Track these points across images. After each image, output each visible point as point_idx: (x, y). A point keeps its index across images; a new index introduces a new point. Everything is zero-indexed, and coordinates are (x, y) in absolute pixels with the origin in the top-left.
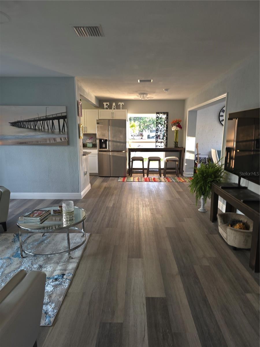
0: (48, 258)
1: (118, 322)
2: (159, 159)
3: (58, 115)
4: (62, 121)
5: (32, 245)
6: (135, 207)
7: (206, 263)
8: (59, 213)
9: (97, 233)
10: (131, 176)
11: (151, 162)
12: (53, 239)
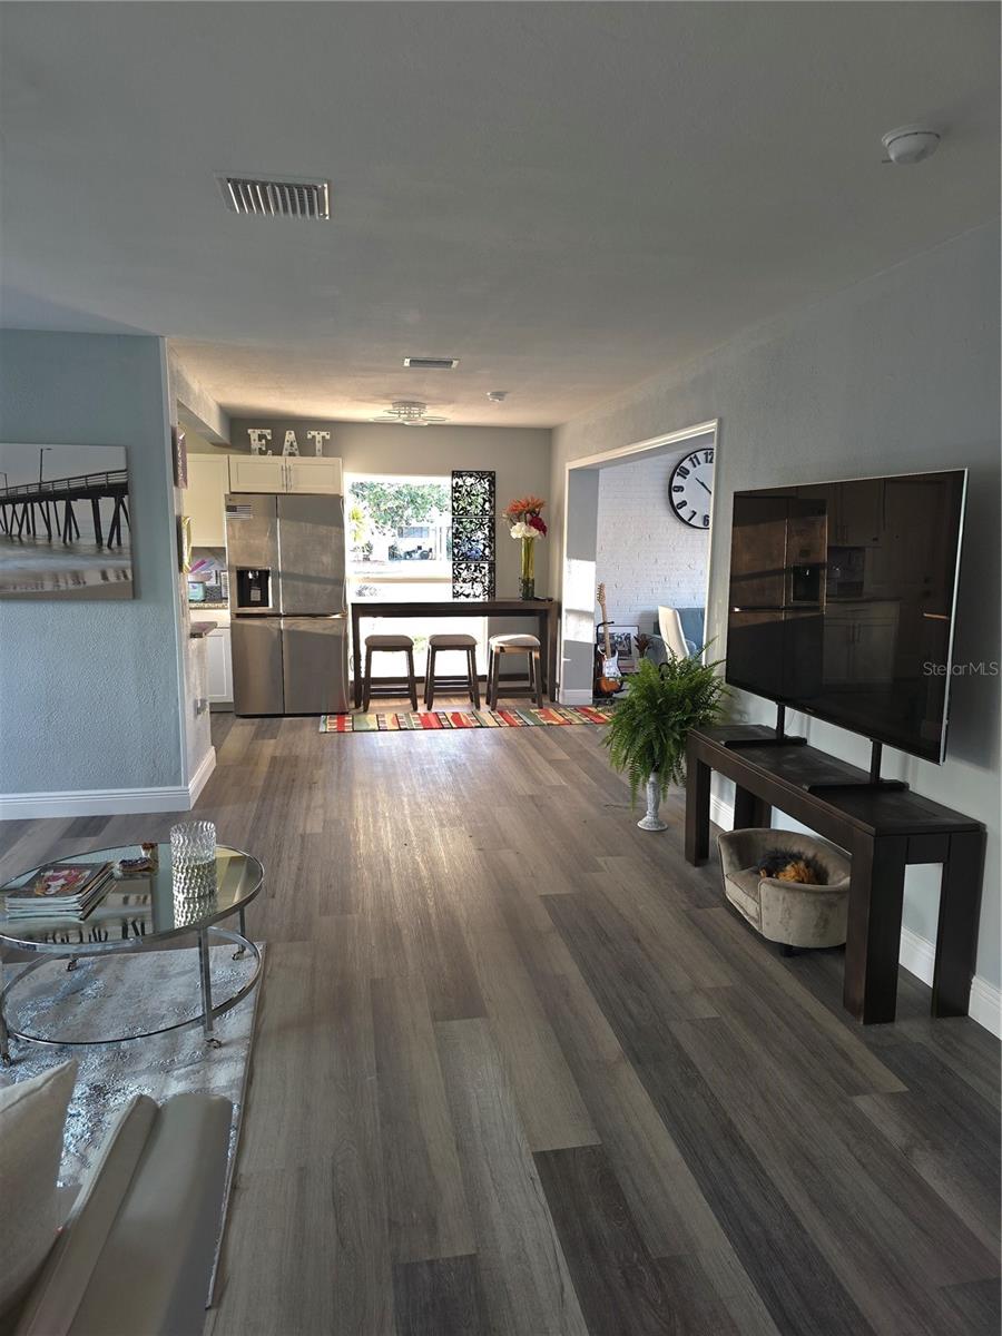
0: (120, 1055)
1: (459, 1254)
2: (470, 643)
3: (93, 482)
4: (107, 505)
5: (33, 1009)
6: (412, 829)
7: (705, 1009)
8: (145, 873)
9: (292, 939)
10: (366, 710)
11: (438, 653)
12: (118, 979)
